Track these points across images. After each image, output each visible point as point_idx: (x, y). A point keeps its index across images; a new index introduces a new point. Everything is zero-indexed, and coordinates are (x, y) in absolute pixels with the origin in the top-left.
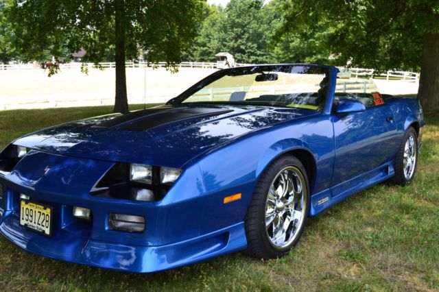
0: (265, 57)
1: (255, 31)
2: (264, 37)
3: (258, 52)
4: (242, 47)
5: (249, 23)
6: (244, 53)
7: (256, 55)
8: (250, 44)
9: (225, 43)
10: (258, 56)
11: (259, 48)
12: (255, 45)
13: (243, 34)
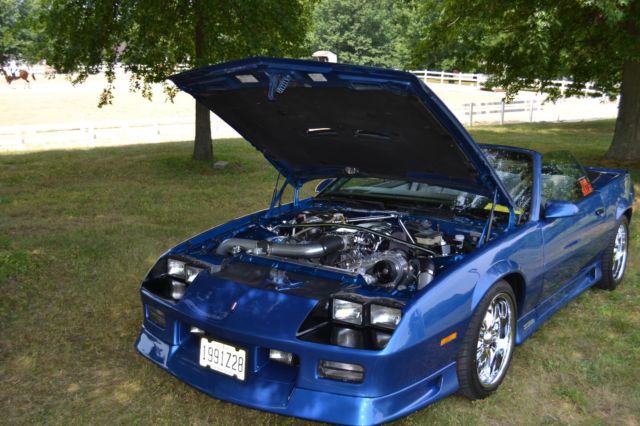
0: (383, 57)
1: (369, 19)
2: (382, 28)
3: (374, 51)
4: (351, 43)
5: (360, 8)
6: (353, 52)
7: (370, 55)
8: (361, 38)
9: (325, 36)
10: (374, 56)
11: (375, 44)
12: (369, 40)
13: (352, 24)
